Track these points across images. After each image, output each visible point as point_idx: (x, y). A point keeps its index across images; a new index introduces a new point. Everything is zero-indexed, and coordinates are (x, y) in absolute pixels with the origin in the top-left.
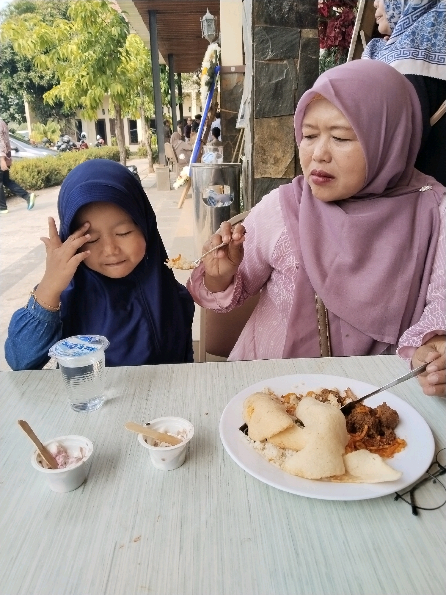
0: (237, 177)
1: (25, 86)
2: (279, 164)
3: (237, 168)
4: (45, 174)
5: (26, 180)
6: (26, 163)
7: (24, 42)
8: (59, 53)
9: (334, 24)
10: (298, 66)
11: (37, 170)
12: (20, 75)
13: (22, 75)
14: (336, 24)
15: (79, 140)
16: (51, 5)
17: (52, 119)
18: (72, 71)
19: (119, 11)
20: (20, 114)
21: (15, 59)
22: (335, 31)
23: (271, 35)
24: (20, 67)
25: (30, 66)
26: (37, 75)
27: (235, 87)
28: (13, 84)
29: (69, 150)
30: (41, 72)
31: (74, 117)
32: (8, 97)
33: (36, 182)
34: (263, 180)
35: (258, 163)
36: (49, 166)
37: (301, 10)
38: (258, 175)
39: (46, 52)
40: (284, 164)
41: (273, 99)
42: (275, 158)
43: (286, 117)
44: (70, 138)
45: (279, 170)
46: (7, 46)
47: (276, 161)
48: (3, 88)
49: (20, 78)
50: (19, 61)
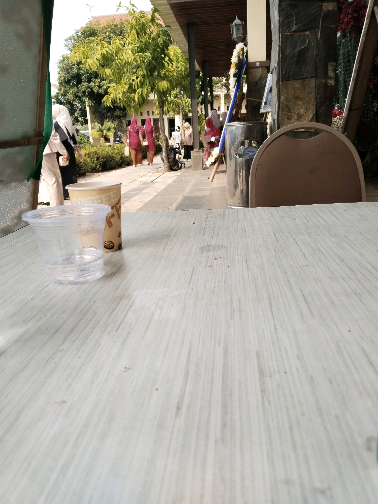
1: (87, 94)
2: (302, 120)
4: (102, 159)
5: (88, 164)
6: (88, 151)
9: (347, 11)
10: (319, 35)
11: (96, 157)
12: (83, 85)
13: (85, 85)
14: (348, 10)
16: (109, 30)
17: (108, 120)
19: (164, 25)
20: (82, 118)
21: (80, 73)
22: (348, 17)
23: (296, 10)
24: (83, 79)
25: (91, 78)
26: (96, 84)
27: (260, 78)
28: (78, 93)
30: (100, 82)
31: (125, 118)
32: (74, 104)
33: (95, 166)
35: (283, 119)
36: (106, 153)
40: (307, 119)
41: (297, 64)
42: (298, 114)
43: (308, 79)
46: (74, 63)
47: (299, 117)
48: (70, 96)
49: (83, 88)
50: (83, 75)
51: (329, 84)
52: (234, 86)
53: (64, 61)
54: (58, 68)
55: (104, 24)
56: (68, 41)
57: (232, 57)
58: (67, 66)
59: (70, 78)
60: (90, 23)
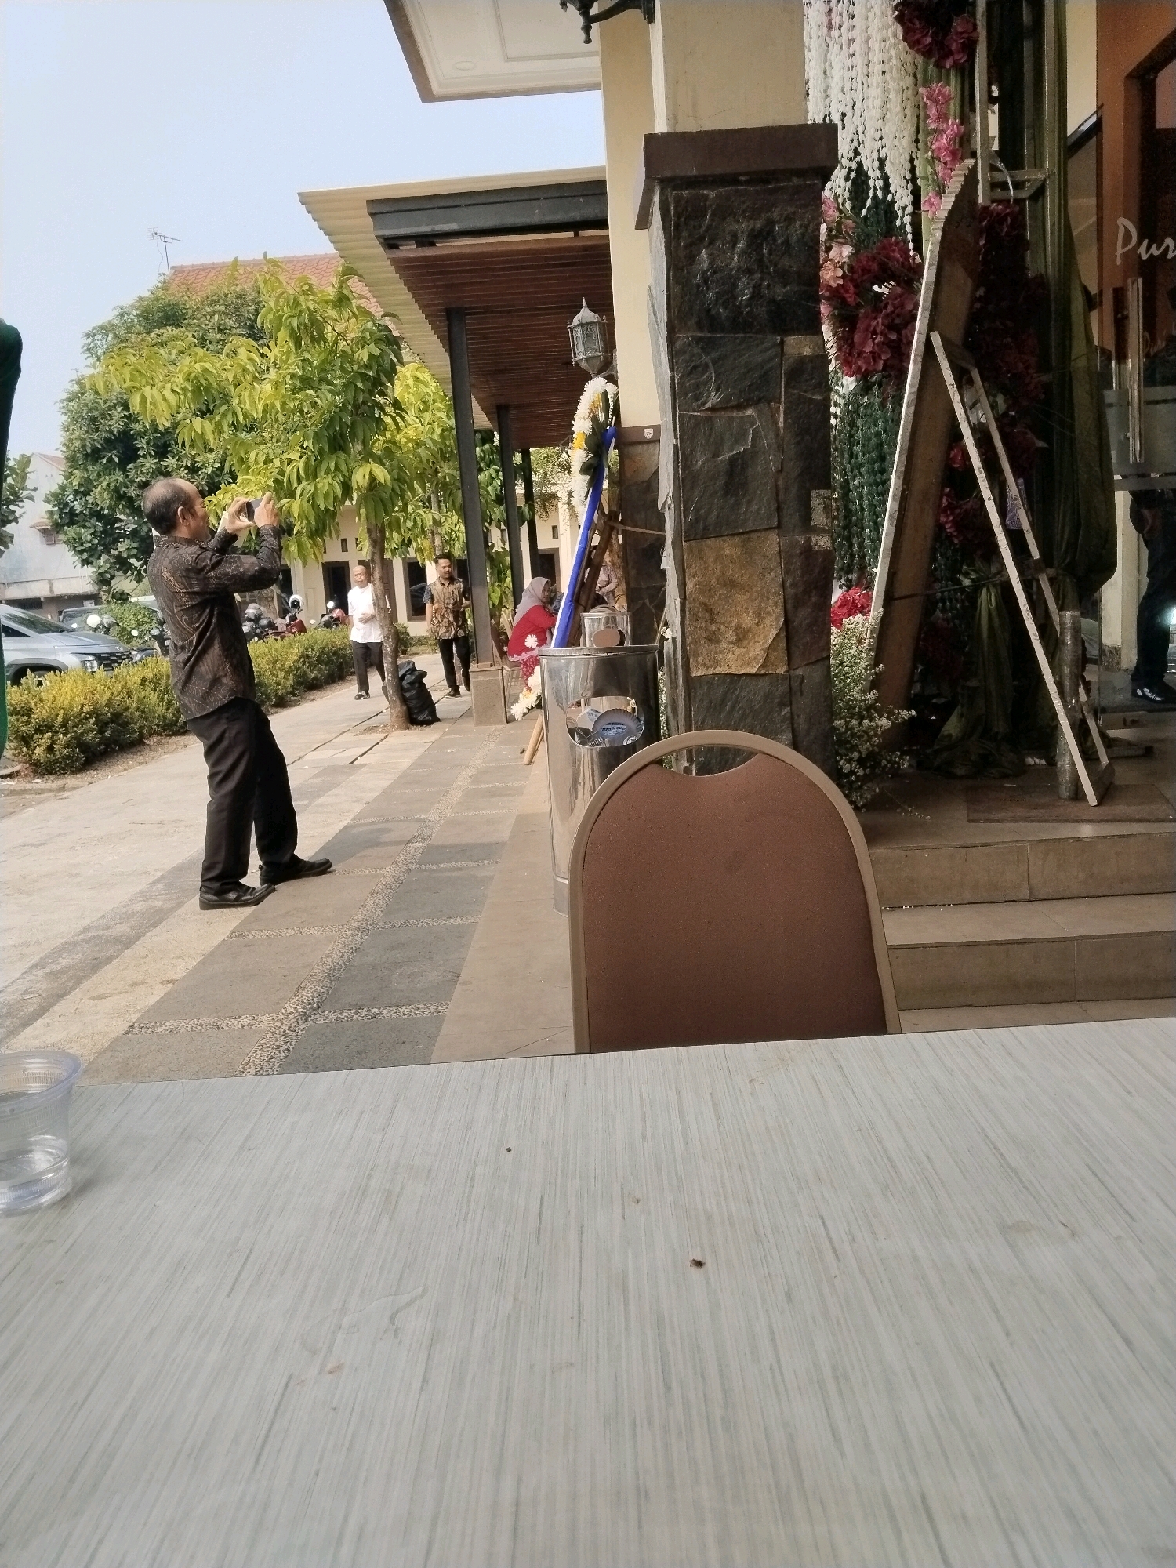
0: (650, 677)
2: (749, 643)
3: (649, 656)
5: (152, 711)
7: (155, 391)
8: (235, 414)
9: (870, 325)
10: (781, 419)
12: (142, 466)
13: (148, 464)
14: (874, 323)
15: (284, 612)
16: (220, 307)
18: (265, 451)
19: (378, 312)
21: (131, 430)
22: (874, 339)
23: (715, 355)
24: (142, 448)
25: (166, 445)
26: (184, 465)
27: (656, 473)
28: (127, 487)
29: (260, 638)
30: (194, 457)
32: (113, 517)
34: (709, 681)
37: (779, 295)
38: (700, 670)
39: (205, 413)
40: (761, 643)
41: (726, 493)
42: (738, 628)
43: (758, 534)
44: (262, 608)
45: (750, 655)
46: (115, 402)
47: (741, 636)
48: (100, 497)
49: (142, 473)
50: (142, 435)
51: (816, 548)
52: (583, 498)
53: (83, 394)
54: (66, 414)
55: (207, 288)
56: (96, 337)
57: (574, 419)
58: (90, 410)
59: (99, 446)
60: (165, 287)
